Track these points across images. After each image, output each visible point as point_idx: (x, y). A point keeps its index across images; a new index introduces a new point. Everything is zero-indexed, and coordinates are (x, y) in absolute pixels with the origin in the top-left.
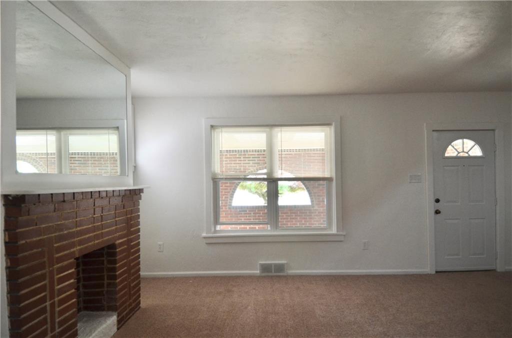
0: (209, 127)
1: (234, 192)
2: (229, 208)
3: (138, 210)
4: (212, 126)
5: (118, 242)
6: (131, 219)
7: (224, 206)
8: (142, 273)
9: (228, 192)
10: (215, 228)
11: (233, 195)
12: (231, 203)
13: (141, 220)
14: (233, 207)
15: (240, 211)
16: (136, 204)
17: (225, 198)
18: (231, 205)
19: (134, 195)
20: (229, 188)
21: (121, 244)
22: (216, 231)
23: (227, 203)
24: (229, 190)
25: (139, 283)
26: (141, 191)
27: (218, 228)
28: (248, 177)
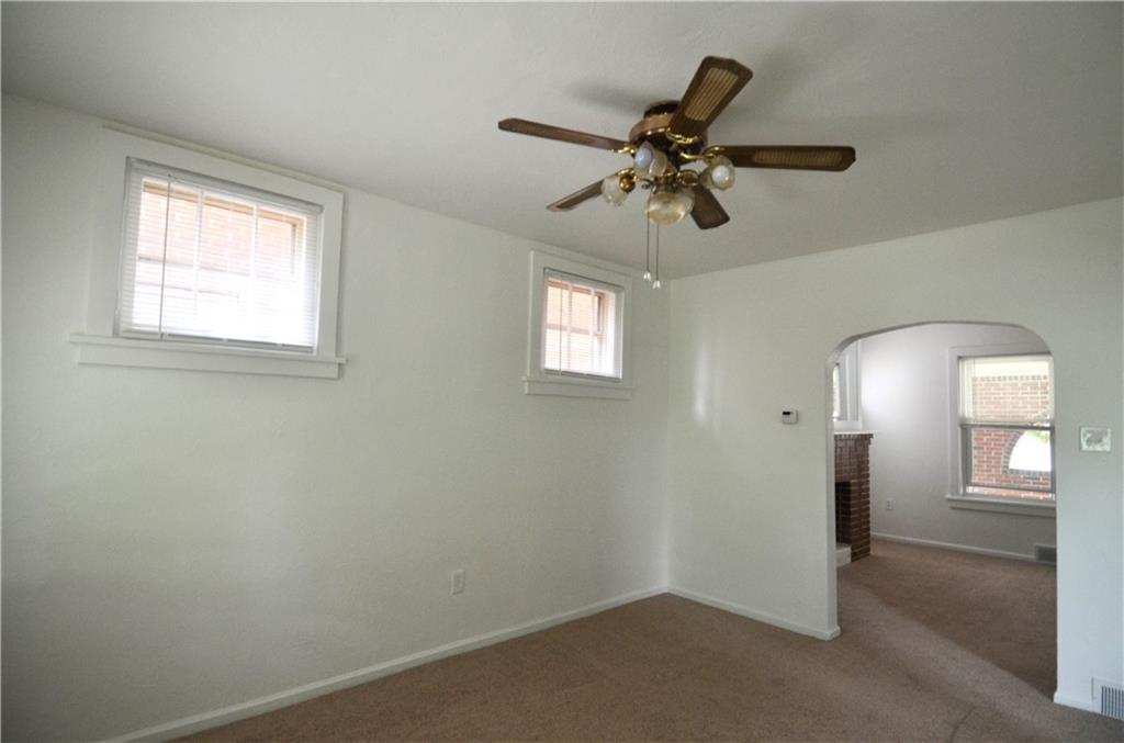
0: (955, 359)
1: (1012, 446)
2: (1004, 472)
3: (868, 455)
4: (960, 358)
5: (853, 481)
6: (862, 463)
7: (995, 467)
8: (872, 533)
9: (1003, 445)
10: (965, 490)
11: (1012, 449)
12: (1007, 463)
13: (870, 465)
14: (1012, 471)
15: (1025, 478)
16: (866, 448)
17: (996, 454)
18: (1007, 467)
19: (865, 440)
20: (1003, 439)
21: (855, 484)
22: (965, 494)
23: (999, 462)
24: (1003, 442)
25: (868, 543)
26: (871, 436)
27: (970, 490)
28: (1035, 425)
